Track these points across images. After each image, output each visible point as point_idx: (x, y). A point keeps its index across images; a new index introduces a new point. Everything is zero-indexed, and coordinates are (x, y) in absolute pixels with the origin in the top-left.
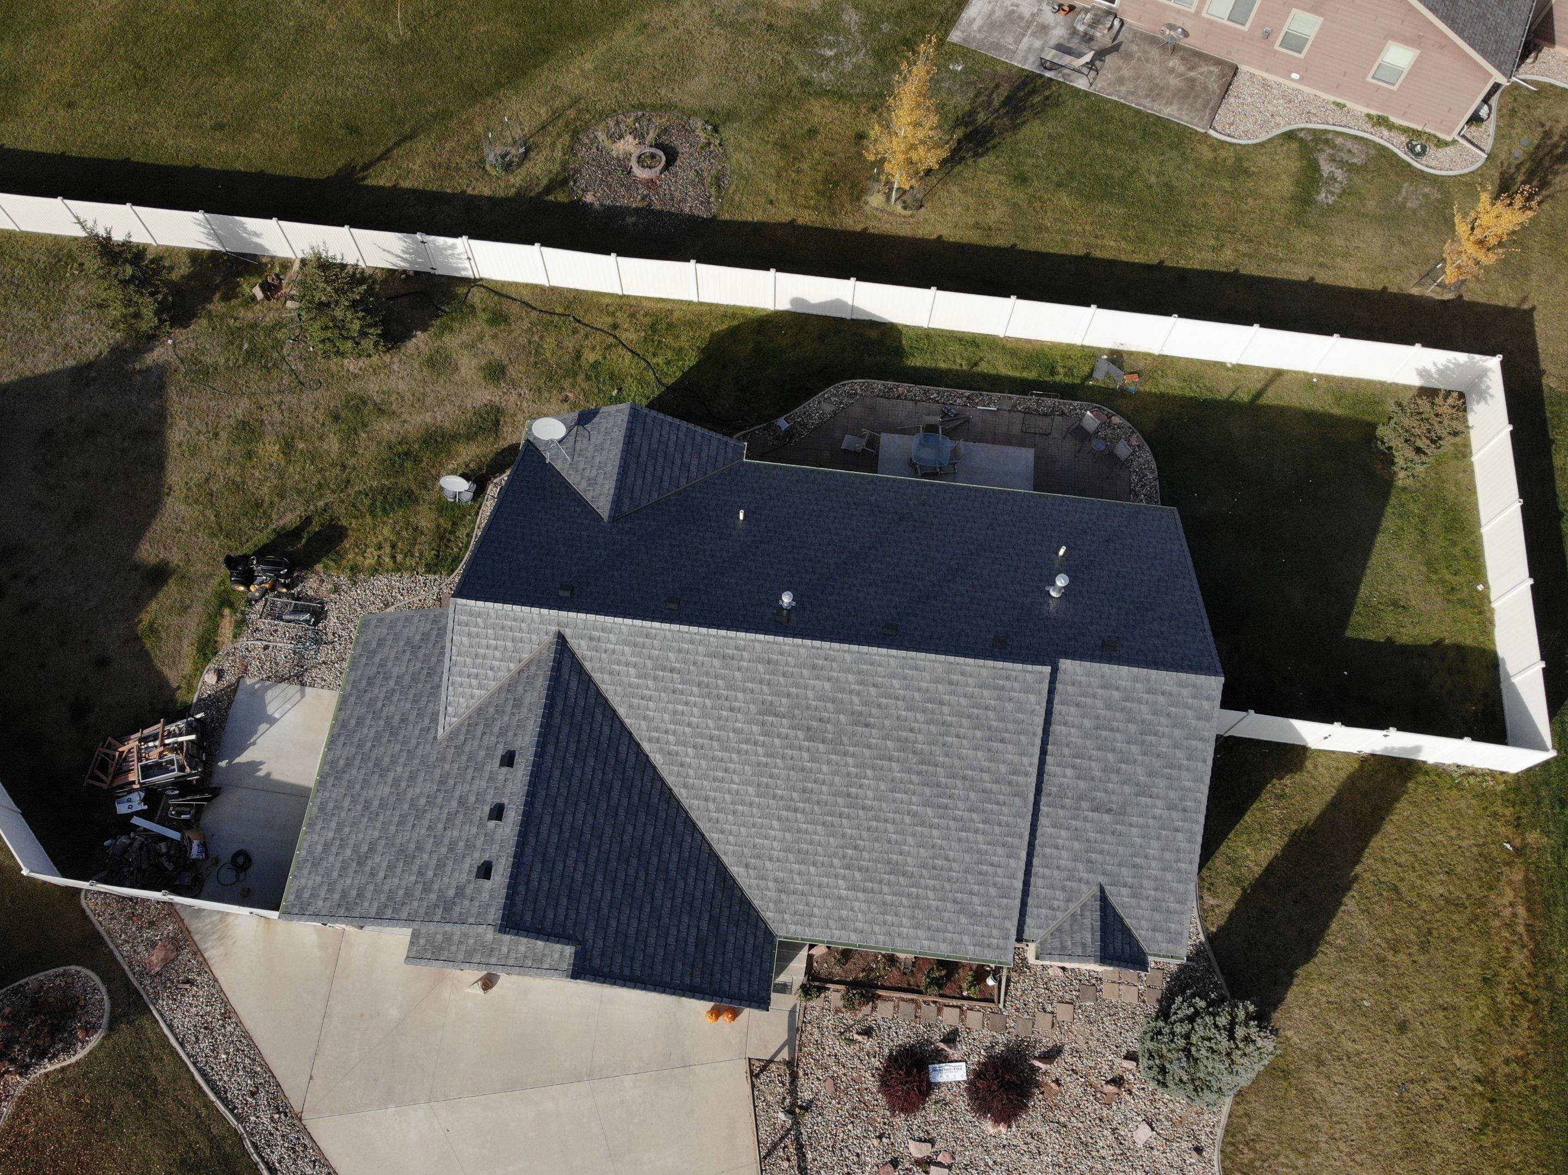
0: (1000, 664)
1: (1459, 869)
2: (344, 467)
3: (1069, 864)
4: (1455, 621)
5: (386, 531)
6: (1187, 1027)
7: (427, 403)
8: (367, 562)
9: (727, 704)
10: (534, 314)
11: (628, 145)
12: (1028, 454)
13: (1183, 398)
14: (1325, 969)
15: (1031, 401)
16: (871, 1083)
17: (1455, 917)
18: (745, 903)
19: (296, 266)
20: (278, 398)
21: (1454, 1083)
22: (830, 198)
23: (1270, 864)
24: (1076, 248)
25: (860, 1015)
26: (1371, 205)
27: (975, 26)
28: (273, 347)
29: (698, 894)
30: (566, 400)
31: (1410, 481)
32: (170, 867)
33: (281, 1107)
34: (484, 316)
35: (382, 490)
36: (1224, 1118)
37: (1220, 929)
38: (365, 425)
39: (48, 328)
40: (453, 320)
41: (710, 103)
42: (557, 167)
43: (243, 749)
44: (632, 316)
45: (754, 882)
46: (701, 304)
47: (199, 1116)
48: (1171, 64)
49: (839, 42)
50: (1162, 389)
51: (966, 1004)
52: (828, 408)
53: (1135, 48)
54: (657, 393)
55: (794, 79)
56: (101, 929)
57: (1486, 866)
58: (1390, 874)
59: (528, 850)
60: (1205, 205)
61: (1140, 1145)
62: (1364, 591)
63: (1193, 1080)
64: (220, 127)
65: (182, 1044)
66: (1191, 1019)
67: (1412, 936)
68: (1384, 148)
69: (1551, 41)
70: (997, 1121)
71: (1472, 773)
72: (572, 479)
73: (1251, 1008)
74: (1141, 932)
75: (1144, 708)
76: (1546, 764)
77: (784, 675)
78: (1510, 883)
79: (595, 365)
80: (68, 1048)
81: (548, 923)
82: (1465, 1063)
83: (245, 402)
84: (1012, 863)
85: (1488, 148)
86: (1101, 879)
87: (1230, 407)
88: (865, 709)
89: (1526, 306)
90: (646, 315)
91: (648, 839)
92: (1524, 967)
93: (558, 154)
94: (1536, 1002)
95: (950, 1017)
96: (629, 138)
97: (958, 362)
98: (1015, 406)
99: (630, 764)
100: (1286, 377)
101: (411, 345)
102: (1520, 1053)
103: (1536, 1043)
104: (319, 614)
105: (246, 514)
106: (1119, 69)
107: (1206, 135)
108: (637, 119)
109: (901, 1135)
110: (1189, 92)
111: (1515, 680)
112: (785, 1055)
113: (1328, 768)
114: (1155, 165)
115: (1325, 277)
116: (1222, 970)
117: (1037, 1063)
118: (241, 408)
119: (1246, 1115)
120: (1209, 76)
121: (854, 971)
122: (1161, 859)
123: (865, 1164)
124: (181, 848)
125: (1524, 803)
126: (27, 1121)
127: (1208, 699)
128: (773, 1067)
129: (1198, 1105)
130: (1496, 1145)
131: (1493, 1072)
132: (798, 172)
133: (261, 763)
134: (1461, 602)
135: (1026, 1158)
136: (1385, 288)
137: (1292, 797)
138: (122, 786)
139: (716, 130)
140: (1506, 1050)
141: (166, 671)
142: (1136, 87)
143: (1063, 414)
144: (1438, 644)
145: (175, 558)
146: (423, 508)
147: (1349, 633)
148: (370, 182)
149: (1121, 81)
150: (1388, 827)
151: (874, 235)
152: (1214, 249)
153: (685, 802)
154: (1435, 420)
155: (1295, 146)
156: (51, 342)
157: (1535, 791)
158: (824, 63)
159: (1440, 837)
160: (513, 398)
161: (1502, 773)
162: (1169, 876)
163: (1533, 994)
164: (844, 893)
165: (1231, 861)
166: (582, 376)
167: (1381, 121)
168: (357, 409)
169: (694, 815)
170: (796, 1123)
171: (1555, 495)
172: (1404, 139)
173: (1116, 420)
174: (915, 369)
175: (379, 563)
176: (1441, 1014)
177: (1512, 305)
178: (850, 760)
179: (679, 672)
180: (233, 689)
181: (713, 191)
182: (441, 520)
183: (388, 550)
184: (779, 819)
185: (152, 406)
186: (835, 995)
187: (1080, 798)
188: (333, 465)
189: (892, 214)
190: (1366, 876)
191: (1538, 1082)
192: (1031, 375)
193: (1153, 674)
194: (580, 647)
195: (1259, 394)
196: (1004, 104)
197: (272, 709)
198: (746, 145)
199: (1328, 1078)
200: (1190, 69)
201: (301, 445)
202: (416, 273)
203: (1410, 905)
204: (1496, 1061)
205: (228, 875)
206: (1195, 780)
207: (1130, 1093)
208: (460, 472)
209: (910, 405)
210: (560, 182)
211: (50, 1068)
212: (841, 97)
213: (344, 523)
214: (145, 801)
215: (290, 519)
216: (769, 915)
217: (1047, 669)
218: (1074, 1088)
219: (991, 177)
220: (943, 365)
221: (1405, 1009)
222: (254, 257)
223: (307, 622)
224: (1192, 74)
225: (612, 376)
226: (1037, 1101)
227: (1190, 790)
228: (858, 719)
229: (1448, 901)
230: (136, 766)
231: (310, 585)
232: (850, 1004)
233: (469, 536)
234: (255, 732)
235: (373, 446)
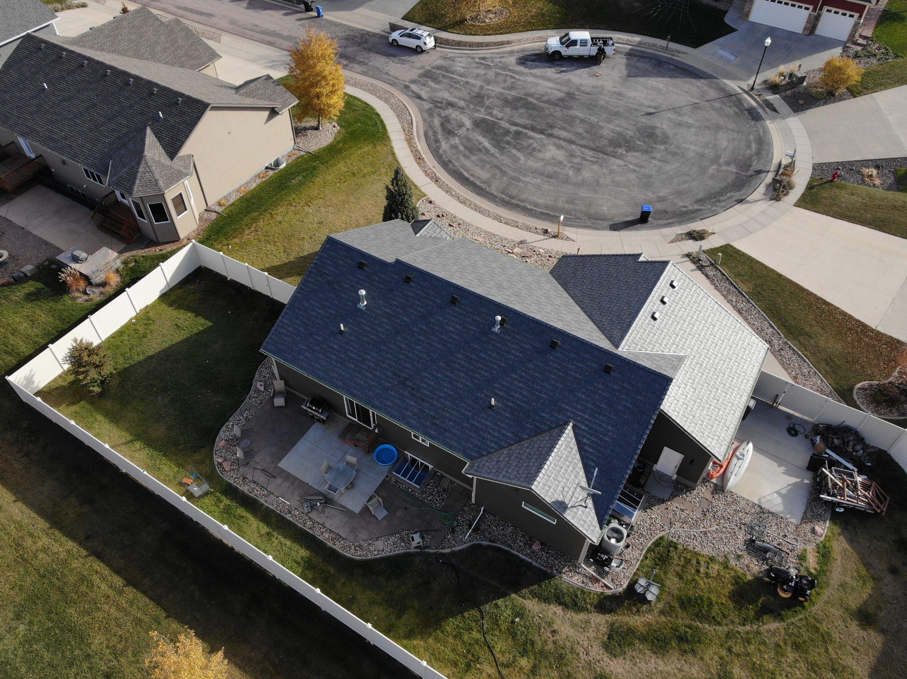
2: (729, 650)
4: (160, 314)
5: (702, 584)
8: (716, 567)
17: (272, 238)
29: (578, 279)
30: (554, 632)
32: (830, 435)
33: (768, 342)
35: (702, 618)
43: (795, 485)
47: (805, 348)
52: (380, 544)
54: (487, 607)
60: (13, 588)
65: (816, 373)
67: (293, 239)
78: (242, 239)
80: (871, 385)
82: (309, 210)
92: (263, 221)
94: (270, 213)
98: (266, 496)
102: (289, 206)
103: (281, 206)
104: (750, 544)
105: (805, 642)
124: (825, 444)
130: (319, 194)
133: (784, 473)
134: (149, 319)
141: (849, 548)
146: (674, 590)
147: (211, 324)
173: (219, 462)
175: (708, 563)
180: (805, 519)
182: (663, 575)
183: (702, 570)
188: (738, 655)
192: (241, 511)
195: (132, 441)
205: (799, 429)
209: (327, 525)
211: (878, 381)
213: (731, 605)
215: (772, 624)
220: (288, 543)
223: (757, 540)
225: (514, 636)
229: (270, 242)
231: (755, 566)
233: (646, 557)
234: (788, 491)
235: (707, 658)
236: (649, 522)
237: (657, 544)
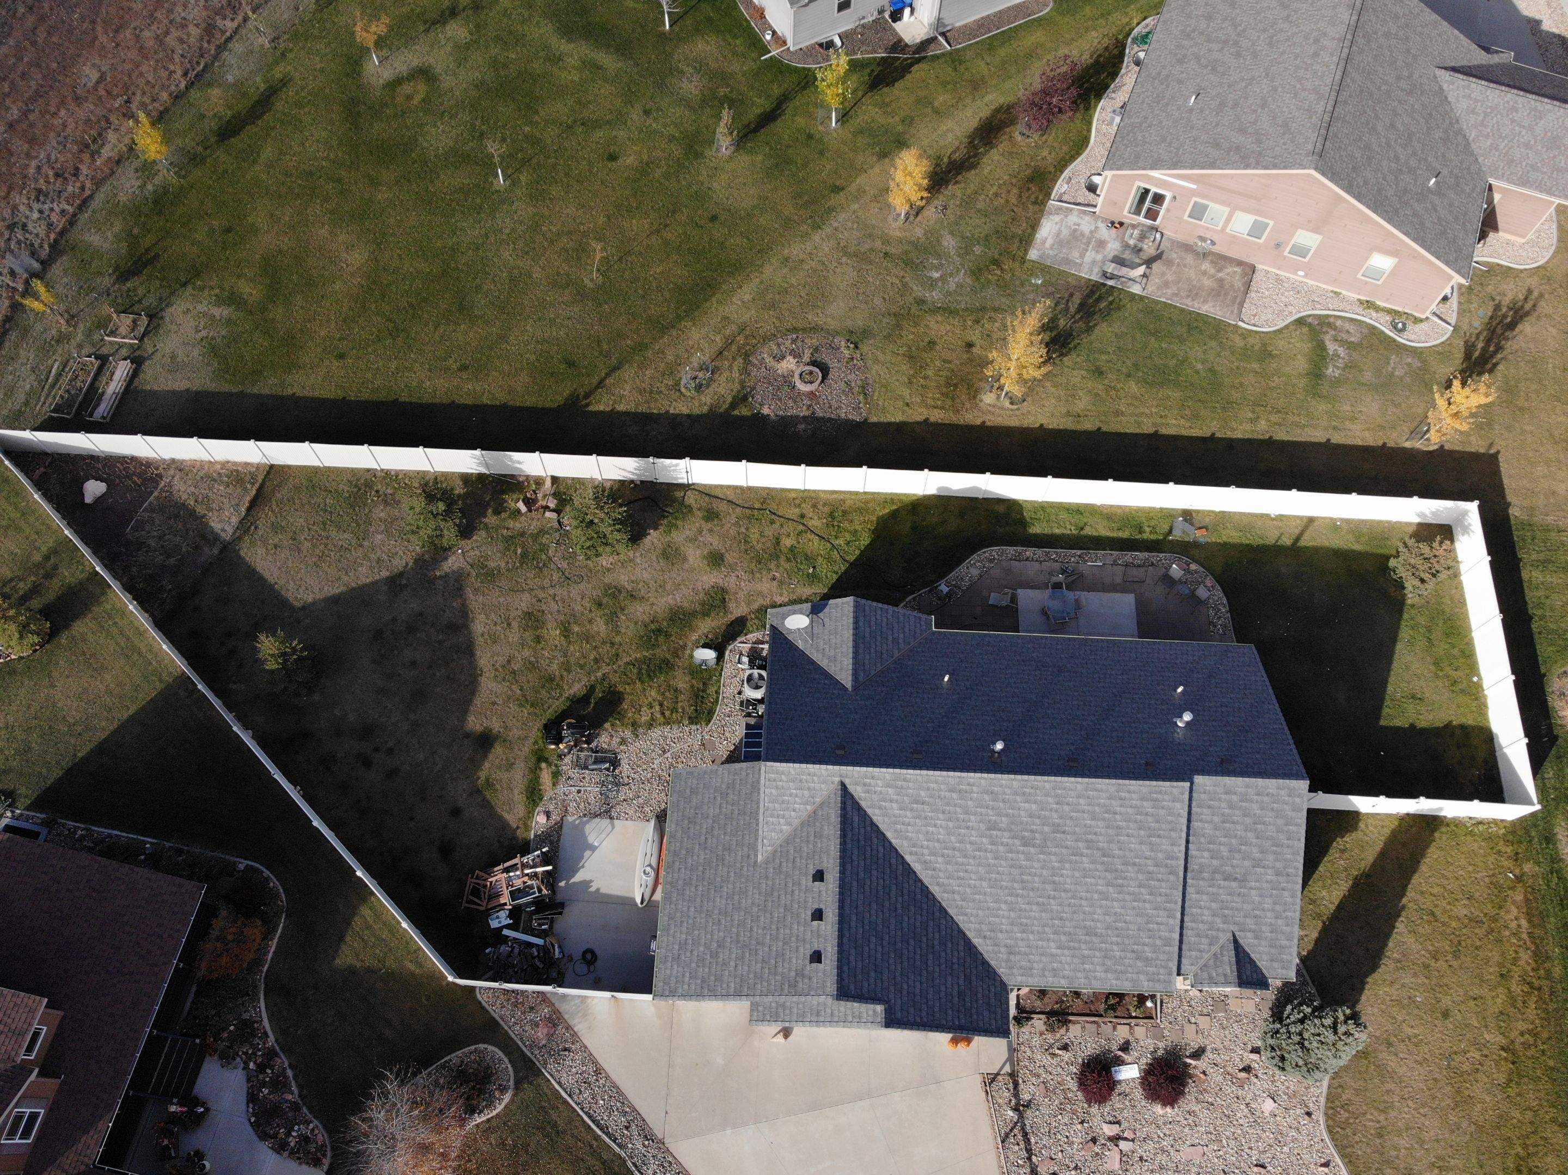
0: (1154, 783)
1: (1477, 895)
2: (612, 644)
3: (1210, 919)
4: (1458, 706)
5: (653, 693)
6: (1299, 1027)
7: (668, 587)
8: (644, 719)
9: (963, 824)
10: (738, 510)
11: (789, 364)
12: (1128, 600)
13: (1241, 545)
14: (1387, 977)
15: (1129, 556)
16: (1072, 1084)
17: (1477, 931)
18: (985, 963)
19: (548, 483)
20: (551, 591)
21: (1485, 1052)
22: (953, 399)
23: (1341, 902)
24: (1147, 429)
25: (1058, 1035)
26: (1368, 376)
27: (1048, 245)
28: (541, 550)
29: (955, 960)
30: (774, 579)
31: (1416, 600)
32: (541, 966)
33: (648, 1136)
34: (700, 514)
35: (645, 661)
36: (1325, 1089)
37: (1309, 953)
38: (623, 609)
39: (361, 546)
40: (676, 519)
41: (849, 323)
42: (737, 386)
43: (575, 871)
44: (814, 506)
45: (990, 948)
46: (865, 493)
47: (591, 1147)
48: (1203, 267)
49: (942, 265)
50: (1225, 539)
51: (1133, 1022)
52: (975, 572)
53: (1174, 256)
54: (843, 569)
55: (911, 300)
56: (496, 1016)
57: (1496, 891)
58: (1427, 903)
59: (845, 940)
60: (1241, 384)
61: (1267, 1114)
62: (1390, 689)
63: (1306, 1064)
64: (464, 368)
65: (570, 1096)
66: (1302, 1021)
67: (1447, 948)
68: (1374, 328)
69: (1495, 228)
70: (1164, 1105)
71: (1480, 822)
72: (815, 656)
73: (1348, 1012)
74: (1263, 964)
75: (1255, 806)
76: (1533, 815)
77: (1004, 801)
78: (1514, 902)
79: (792, 549)
80: (490, 1105)
81: (865, 990)
82: (1493, 1038)
83: (526, 597)
84: (1171, 921)
85: (1453, 322)
86: (1232, 928)
87: (1277, 550)
88: (1061, 821)
89: (1492, 451)
90: (824, 505)
91: (918, 924)
92: (1529, 964)
93: (736, 374)
94: (1539, 989)
95: (1122, 1032)
96: (790, 358)
97: (1069, 529)
98: (1115, 561)
99: (899, 872)
100: (1316, 523)
101: (647, 541)
102: (1531, 1027)
103: (1542, 1019)
104: (615, 763)
105: (543, 686)
106: (1163, 274)
107: (1236, 326)
108: (794, 341)
109: (1097, 1121)
110: (1220, 291)
111: (1505, 750)
112: (1007, 1069)
113: (1376, 827)
114: (1200, 355)
115: (1338, 438)
116: (1313, 982)
117: (1189, 1061)
118: (523, 602)
119: (1340, 1086)
120: (1232, 274)
121: (1049, 1004)
122: (1273, 910)
123: (1073, 1143)
124: (546, 951)
125: (1520, 842)
126: (470, 1161)
127: (1299, 796)
128: (1000, 1078)
129: (1306, 1083)
130: (1520, 1095)
131: (1513, 1042)
132: (925, 378)
133: (591, 881)
134: (1462, 691)
135: (1186, 1130)
136: (1384, 444)
137: (1352, 850)
138: (494, 908)
139: (856, 347)
140: (1522, 1026)
141: (506, 816)
142: (1179, 289)
143: (1153, 564)
144: (1448, 726)
145: (496, 725)
146: (679, 673)
147: (1383, 723)
148: (591, 408)
149: (1166, 284)
150: (1423, 868)
151: (991, 427)
152: (1251, 420)
153: (938, 896)
154: (1433, 561)
155: (1305, 330)
156: (365, 557)
157: (1527, 832)
158: (932, 284)
159: (1461, 872)
160: (733, 579)
161: (1502, 821)
162: (1280, 922)
163: (1536, 983)
164: (1054, 951)
166: (783, 558)
167: (1369, 305)
168: (614, 596)
169: (944, 904)
170: (1021, 1116)
171: (1526, 603)
172: (1388, 318)
173: (1193, 567)
174: (1036, 535)
175: (653, 719)
176: (1472, 1003)
177: (1482, 451)
178: (1053, 858)
179: (928, 804)
180: (559, 826)
181: (861, 398)
182: (694, 682)
183: (657, 708)
184: (1006, 902)
185: (455, 604)
186: (1038, 1022)
187: (1214, 872)
188: (604, 643)
189: (1002, 408)
190: (1410, 905)
191: (1545, 1047)
192: (1125, 534)
193: (1260, 782)
194: (857, 791)
195: (1298, 539)
196: (1079, 310)
197: (592, 839)
198: (881, 357)
199: (1396, 1055)
200: (1220, 270)
201: (576, 629)
202: (642, 482)
203: (1444, 924)
204: (1514, 1034)
205: (582, 968)
206: (1293, 854)
207: (1257, 1077)
208: (702, 642)
209: (1037, 565)
210: (741, 398)
211: (479, 1120)
212: (951, 312)
213: (620, 688)
214: (510, 916)
215: (577, 689)
216: (1002, 971)
217: (1187, 784)
218: (1216, 1076)
219: (1075, 373)
220: (1057, 531)
221: (1446, 1001)
222: (513, 476)
223: (608, 769)
224: (1220, 275)
225: (807, 557)
226: (1191, 1088)
227: (1290, 860)
228: (1057, 829)
229: (1470, 920)
230: (506, 893)
231: (604, 740)
232: (1051, 1029)
233: (717, 693)
234: (582, 857)
235: (632, 626)
236: (727, 734)
237: (711, 713)
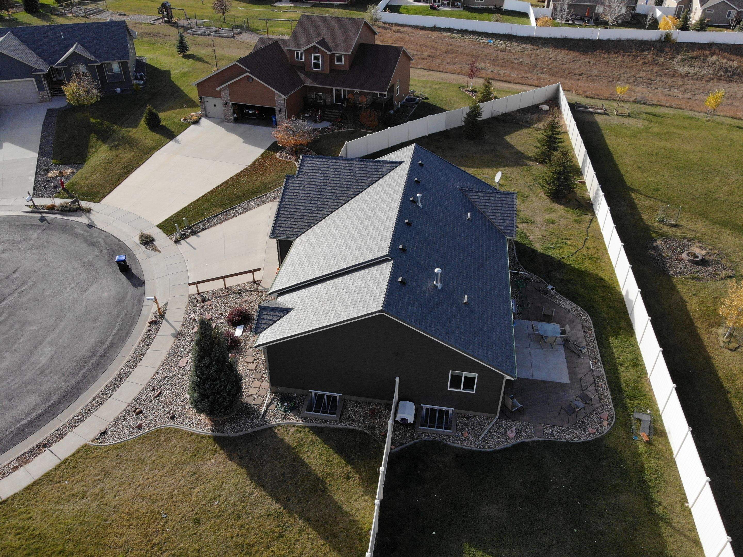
7: (531, 209)
10: (584, 229)
11: (699, 251)
30: (544, 237)
34: (578, 219)
36: (184, 427)
37: (276, 434)
40: (572, 212)
42: (671, 234)
44: (597, 252)
46: (613, 270)
79: (565, 243)
90: (598, 256)
93: (680, 234)
96: (704, 252)
97: (620, 357)
98: (599, 378)
101: (556, 205)
108: (719, 255)
109: (220, 321)
123: (214, 313)
128: (257, 286)
139: (730, 277)
143: (601, 399)
148: (632, 193)
160: (540, 226)
165: (312, 443)
166: (557, 240)
168: (523, 196)
173: (607, 425)
174: (607, 339)
181: (689, 277)
189: (718, 338)
192: (625, 387)
194: (398, 169)
202: (591, 204)
209: (581, 335)
210: (663, 235)
220: (615, 350)
221: (206, 526)
225: (560, 247)
